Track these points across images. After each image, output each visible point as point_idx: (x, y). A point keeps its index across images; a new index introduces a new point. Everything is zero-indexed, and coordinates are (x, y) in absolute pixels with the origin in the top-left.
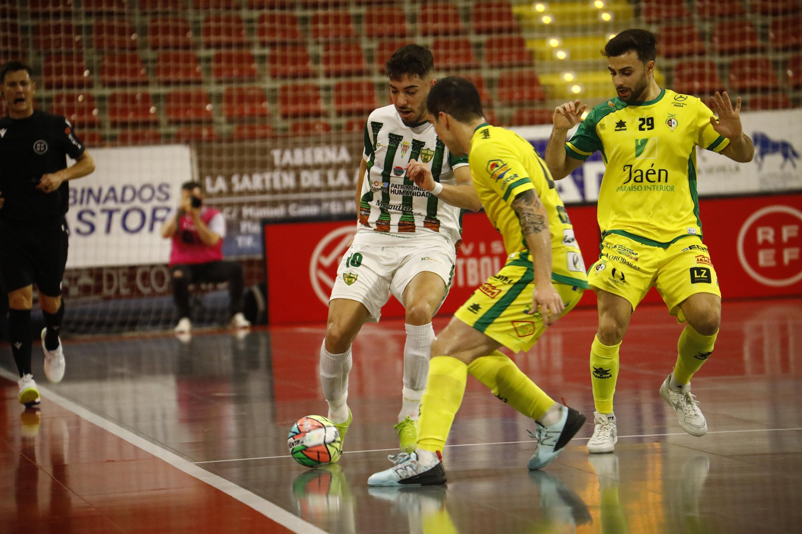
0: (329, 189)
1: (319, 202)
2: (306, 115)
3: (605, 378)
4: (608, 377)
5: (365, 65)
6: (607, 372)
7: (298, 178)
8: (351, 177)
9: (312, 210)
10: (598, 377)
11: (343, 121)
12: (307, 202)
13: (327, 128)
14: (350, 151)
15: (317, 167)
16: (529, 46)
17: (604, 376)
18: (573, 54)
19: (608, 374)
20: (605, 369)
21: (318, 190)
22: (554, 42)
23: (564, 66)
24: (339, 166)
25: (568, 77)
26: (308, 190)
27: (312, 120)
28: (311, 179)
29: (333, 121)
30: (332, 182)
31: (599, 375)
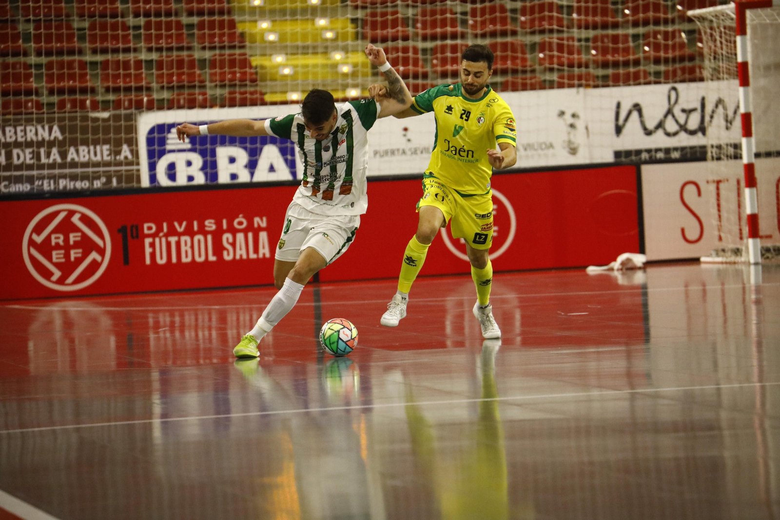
0: (41, 167)
1: (30, 180)
2: (17, 93)
3: (411, 265)
4: (413, 266)
5: (77, 45)
6: (415, 262)
7: (9, 156)
8: (63, 155)
9: (25, 188)
10: (407, 263)
11: (55, 99)
12: (19, 180)
13: (39, 106)
14: (62, 130)
15: (29, 144)
16: (240, 28)
17: (411, 263)
18: (282, 37)
19: (414, 263)
20: (414, 259)
21: (30, 167)
22: (265, 25)
23: (274, 48)
24: (51, 144)
25: (279, 59)
26: (19, 167)
27: (23, 98)
28: (24, 156)
29: (45, 99)
30: (44, 160)
31: (408, 262)
